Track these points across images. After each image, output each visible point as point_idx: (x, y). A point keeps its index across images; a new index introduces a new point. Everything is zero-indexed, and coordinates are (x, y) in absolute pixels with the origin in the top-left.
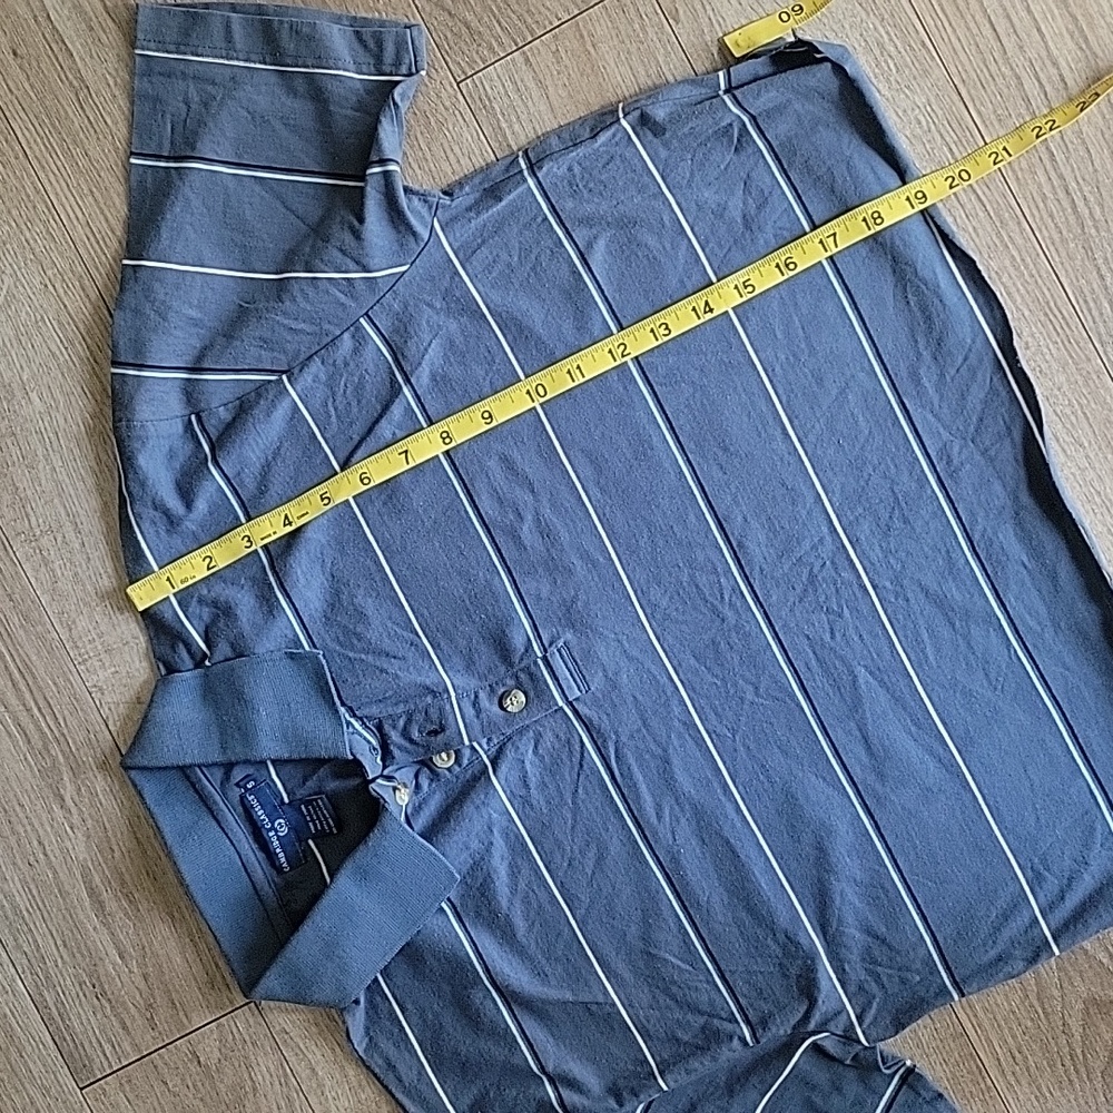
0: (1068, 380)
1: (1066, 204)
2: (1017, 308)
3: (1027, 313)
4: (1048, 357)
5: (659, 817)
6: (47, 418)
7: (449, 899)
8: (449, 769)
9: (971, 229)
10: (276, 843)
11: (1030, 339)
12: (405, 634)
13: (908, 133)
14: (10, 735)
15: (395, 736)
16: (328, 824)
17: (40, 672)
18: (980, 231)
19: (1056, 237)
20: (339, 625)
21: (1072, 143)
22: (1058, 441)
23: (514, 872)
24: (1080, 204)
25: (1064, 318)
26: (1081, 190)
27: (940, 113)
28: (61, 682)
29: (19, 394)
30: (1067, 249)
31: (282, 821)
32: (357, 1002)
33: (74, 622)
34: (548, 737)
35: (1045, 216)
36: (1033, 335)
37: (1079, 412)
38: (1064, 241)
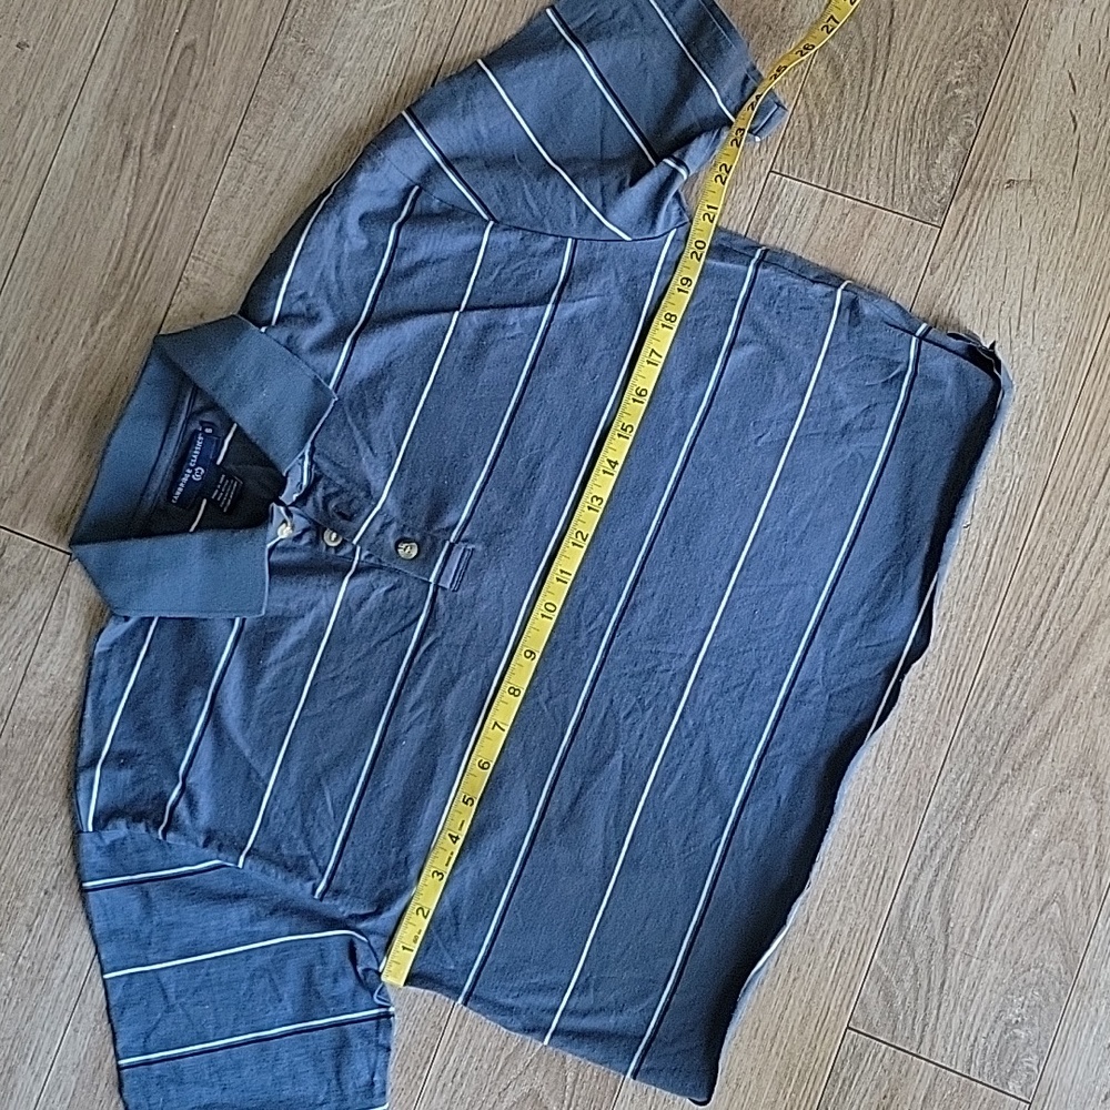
0: (923, 722)
1: (1034, 620)
2: (941, 649)
3: (943, 658)
4: (926, 697)
5: (413, 709)
6: (332, 102)
7: (244, 620)
8: (328, 547)
9: (964, 575)
10: (185, 479)
11: (927, 675)
12: (392, 443)
13: (990, 481)
14: (110, 253)
15: (319, 494)
16: (226, 501)
17: (166, 238)
18: (969, 582)
19: (1008, 633)
20: (362, 396)
21: (1076, 590)
22: (879, 751)
23: (298, 647)
24: (1042, 630)
25: (960, 684)
26: (1051, 623)
27: (1021, 489)
28: (172, 255)
29: (333, 70)
30: (1006, 647)
31: (203, 471)
32: (127, 619)
33: (217, 231)
34: (404, 592)
35: (1015, 614)
36: (932, 674)
37: (909, 748)
38: (1009, 640)
